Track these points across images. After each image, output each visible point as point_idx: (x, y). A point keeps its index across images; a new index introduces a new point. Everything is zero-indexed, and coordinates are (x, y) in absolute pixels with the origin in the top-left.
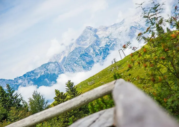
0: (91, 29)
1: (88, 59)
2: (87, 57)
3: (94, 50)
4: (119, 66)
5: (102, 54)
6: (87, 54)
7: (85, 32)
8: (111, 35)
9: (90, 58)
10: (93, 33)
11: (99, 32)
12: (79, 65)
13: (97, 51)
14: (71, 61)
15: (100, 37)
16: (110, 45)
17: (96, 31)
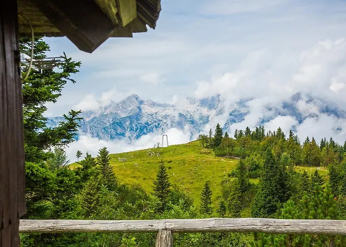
0: (137, 99)
1: (120, 130)
2: (120, 128)
3: (131, 124)
4: (161, 153)
5: (138, 130)
6: (122, 124)
7: (129, 98)
8: (156, 114)
9: (122, 130)
10: (137, 104)
11: (145, 106)
12: (108, 133)
13: (134, 126)
14: (99, 124)
15: (143, 111)
16: (151, 124)
17: (141, 102)
